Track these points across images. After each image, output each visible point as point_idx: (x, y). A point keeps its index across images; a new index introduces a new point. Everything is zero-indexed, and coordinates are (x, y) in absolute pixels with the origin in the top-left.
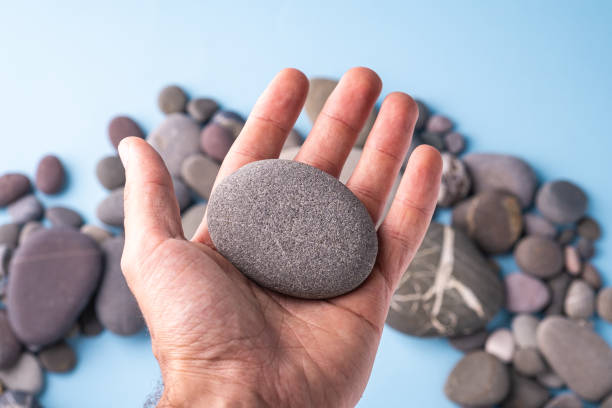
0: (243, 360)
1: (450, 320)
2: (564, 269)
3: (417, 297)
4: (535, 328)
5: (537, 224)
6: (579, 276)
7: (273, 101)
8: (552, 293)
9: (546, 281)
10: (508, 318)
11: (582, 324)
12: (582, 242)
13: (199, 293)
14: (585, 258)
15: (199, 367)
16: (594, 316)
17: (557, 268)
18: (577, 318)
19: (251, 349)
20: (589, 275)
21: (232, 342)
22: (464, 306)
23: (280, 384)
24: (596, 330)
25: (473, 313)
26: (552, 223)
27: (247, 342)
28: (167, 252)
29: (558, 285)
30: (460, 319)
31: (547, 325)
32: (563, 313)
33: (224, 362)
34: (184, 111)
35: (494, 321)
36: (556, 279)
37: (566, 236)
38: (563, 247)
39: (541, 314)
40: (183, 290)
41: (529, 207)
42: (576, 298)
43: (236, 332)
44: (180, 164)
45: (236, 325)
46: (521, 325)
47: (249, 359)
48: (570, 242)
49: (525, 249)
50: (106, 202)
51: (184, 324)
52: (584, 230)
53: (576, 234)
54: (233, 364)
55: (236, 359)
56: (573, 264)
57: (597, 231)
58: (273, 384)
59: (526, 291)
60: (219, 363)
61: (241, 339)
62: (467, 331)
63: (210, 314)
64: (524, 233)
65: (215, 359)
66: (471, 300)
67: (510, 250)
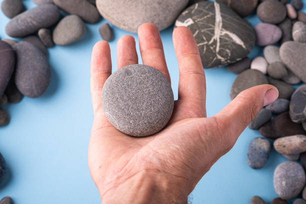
1: (227, 53)
2: (288, 17)
3: (206, 43)
4: (278, 52)
6: (297, 19)
9: (278, 24)
10: (260, 50)
14: (298, 9)
20: (302, 17)
22: (234, 43)
25: (240, 46)
29: (285, 26)
31: (284, 46)
32: (292, 39)
38: (285, 5)
39: (279, 43)
46: (269, 51)
48: (288, 2)
50: (10, 23)
56: (292, 13)
59: (268, 32)
67: (254, 12)
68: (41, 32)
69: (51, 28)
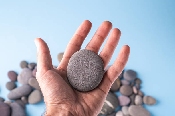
0: (66, 104)
1: (105, 110)
2: (133, 93)
4: (127, 109)
5: (124, 82)
6: (137, 94)
7: (81, 30)
8: (131, 99)
9: (129, 96)
10: (120, 108)
11: (140, 106)
12: (137, 85)
13: (56, 86)
14: (138, 89)
15: (55, 106)
16: (143, 104)
17: (131, 93)
18: (138, 105)
19: (69, 101)
20: (140, 93)
21: (64, 100)
22: (108, 106)
23: (77, 110)
24: (144, 107)
25: (110, 108)
26: (128, 81)
27: (68, 99)
28: (48, 74)
29: (132, 97)
30: (108, 110)
31: (131, 108)
32: (134, 104)
33: (62, 104)
34: (27, 67)
35: (117, 109)
36: (131, 96)
37: (132, 84)
38: (132, 87)
39: (129, 105)
40: (51, 85)
41: (121, 78)
42: (137, 100)
43: (65, 97)
44: (28, 81)
45: (65, 95)
46: (124, 109)
47: (68, 104)
48: (134, 85)
49: (122, 89)
50: (9, 94)
51: (51, 95)
52: (137, 82)
53: (135, 83)
54: (64, 105)
55: (65, 104)
56: (135, 91)
57: (140, 81)
58: (75, 110)
59: (124, 100)
60: (60, 105)
61: (66, 99)
62: (110, 113)
63: (58, 92)
64: (121, 85)
65: (59, 104)
66: (110, 104)
67: (118, 90)
68: (23, 98)
69: (27, 96)
